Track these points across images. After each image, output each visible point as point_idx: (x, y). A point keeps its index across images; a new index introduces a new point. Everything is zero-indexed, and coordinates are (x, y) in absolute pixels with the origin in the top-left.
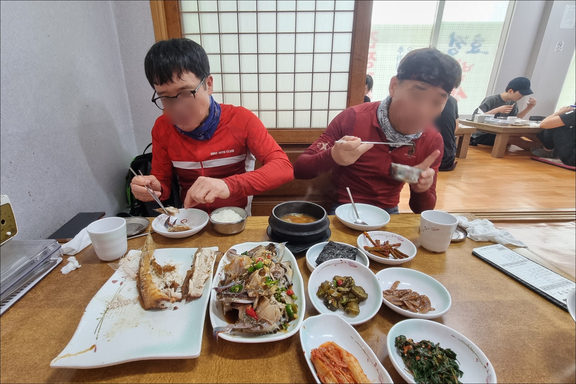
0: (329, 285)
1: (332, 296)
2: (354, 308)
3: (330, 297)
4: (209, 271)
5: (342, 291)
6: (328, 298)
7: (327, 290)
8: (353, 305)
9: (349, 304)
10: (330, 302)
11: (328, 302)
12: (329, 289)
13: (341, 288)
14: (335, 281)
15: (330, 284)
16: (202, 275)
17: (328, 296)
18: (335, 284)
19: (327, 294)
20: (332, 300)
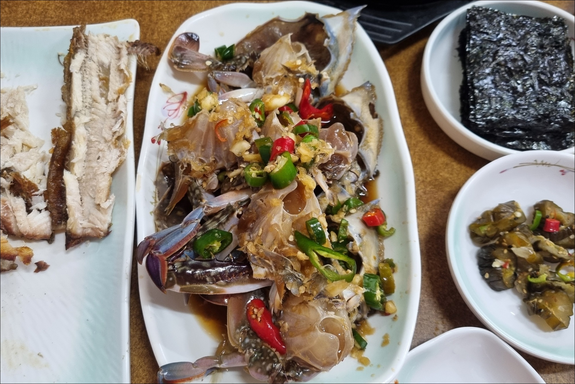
0: (516, 218)
1: (511, 252)
2: (556, 311)
3: (506, 251)
4: (119, 138)
5: (547, 251)
6: (496, 252)
7: (504, 230)
8: (559, 301)
9: (548, 293)
10: (497, 264)
11: (492, 261)
12: (511, 230)
13: (548, 241)
14: (539, 215)
15: (518, 215)
16: (100, 150)
17: (500, 246)
18: (536, 222)
19: (501, 241)
20: (506, 263)
